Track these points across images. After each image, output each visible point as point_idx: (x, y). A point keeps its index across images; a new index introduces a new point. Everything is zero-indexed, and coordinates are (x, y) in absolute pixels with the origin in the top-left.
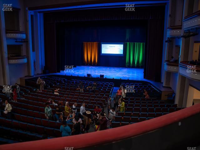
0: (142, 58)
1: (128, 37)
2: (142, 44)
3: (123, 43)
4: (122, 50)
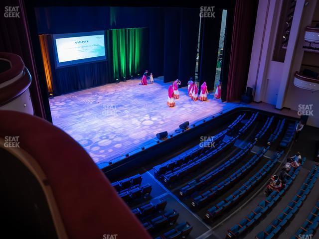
3: (103, 31)
4: (102, 47)
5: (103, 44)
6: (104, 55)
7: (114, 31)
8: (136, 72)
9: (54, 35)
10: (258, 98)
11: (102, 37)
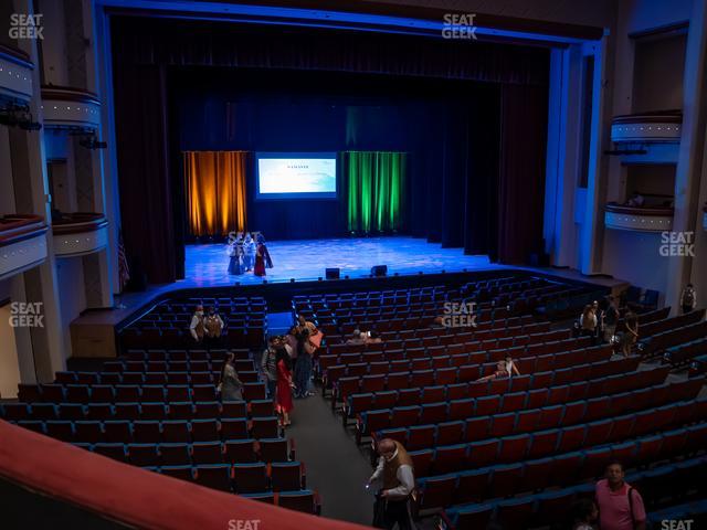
0: (397, 202)
1: (351, 131)
2: (395, 156)
3: (335, 153)
4: (332, 178)
5: (333, 174)
6: (334, 190)
7: (353, 154)
8: (392, 227)
9: (257, 153)
10: (560, 262)
11: (333, 161)
